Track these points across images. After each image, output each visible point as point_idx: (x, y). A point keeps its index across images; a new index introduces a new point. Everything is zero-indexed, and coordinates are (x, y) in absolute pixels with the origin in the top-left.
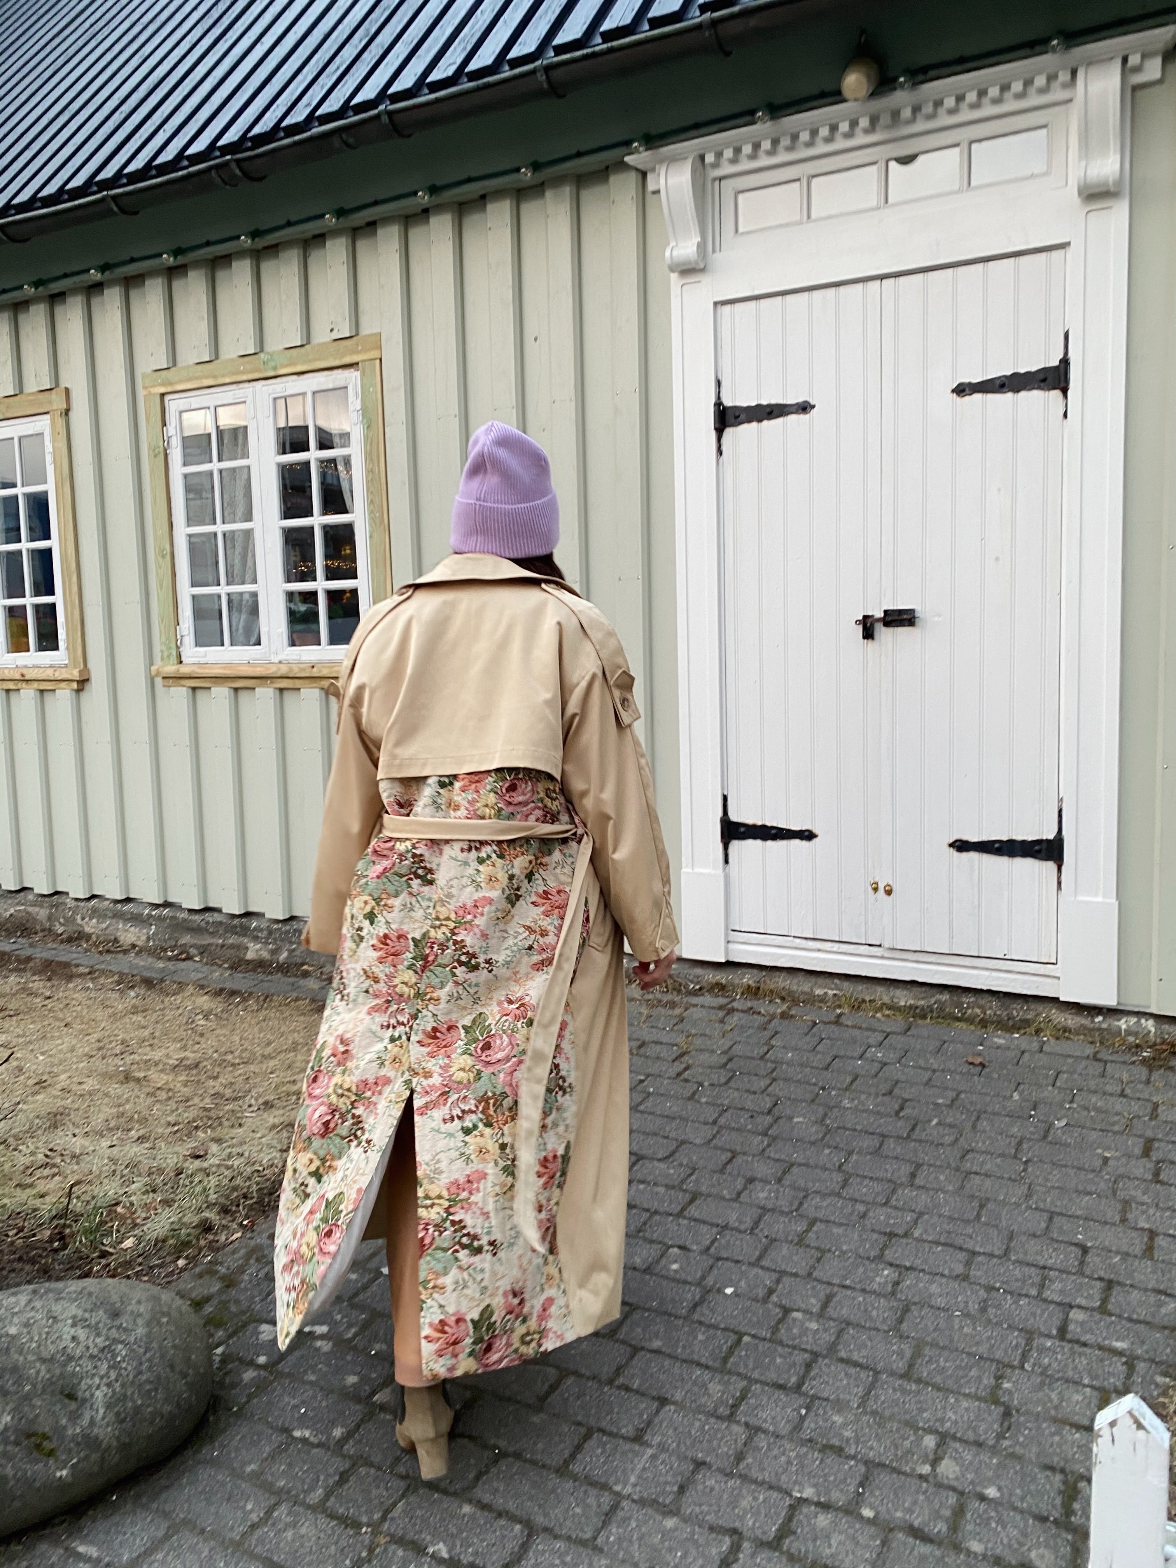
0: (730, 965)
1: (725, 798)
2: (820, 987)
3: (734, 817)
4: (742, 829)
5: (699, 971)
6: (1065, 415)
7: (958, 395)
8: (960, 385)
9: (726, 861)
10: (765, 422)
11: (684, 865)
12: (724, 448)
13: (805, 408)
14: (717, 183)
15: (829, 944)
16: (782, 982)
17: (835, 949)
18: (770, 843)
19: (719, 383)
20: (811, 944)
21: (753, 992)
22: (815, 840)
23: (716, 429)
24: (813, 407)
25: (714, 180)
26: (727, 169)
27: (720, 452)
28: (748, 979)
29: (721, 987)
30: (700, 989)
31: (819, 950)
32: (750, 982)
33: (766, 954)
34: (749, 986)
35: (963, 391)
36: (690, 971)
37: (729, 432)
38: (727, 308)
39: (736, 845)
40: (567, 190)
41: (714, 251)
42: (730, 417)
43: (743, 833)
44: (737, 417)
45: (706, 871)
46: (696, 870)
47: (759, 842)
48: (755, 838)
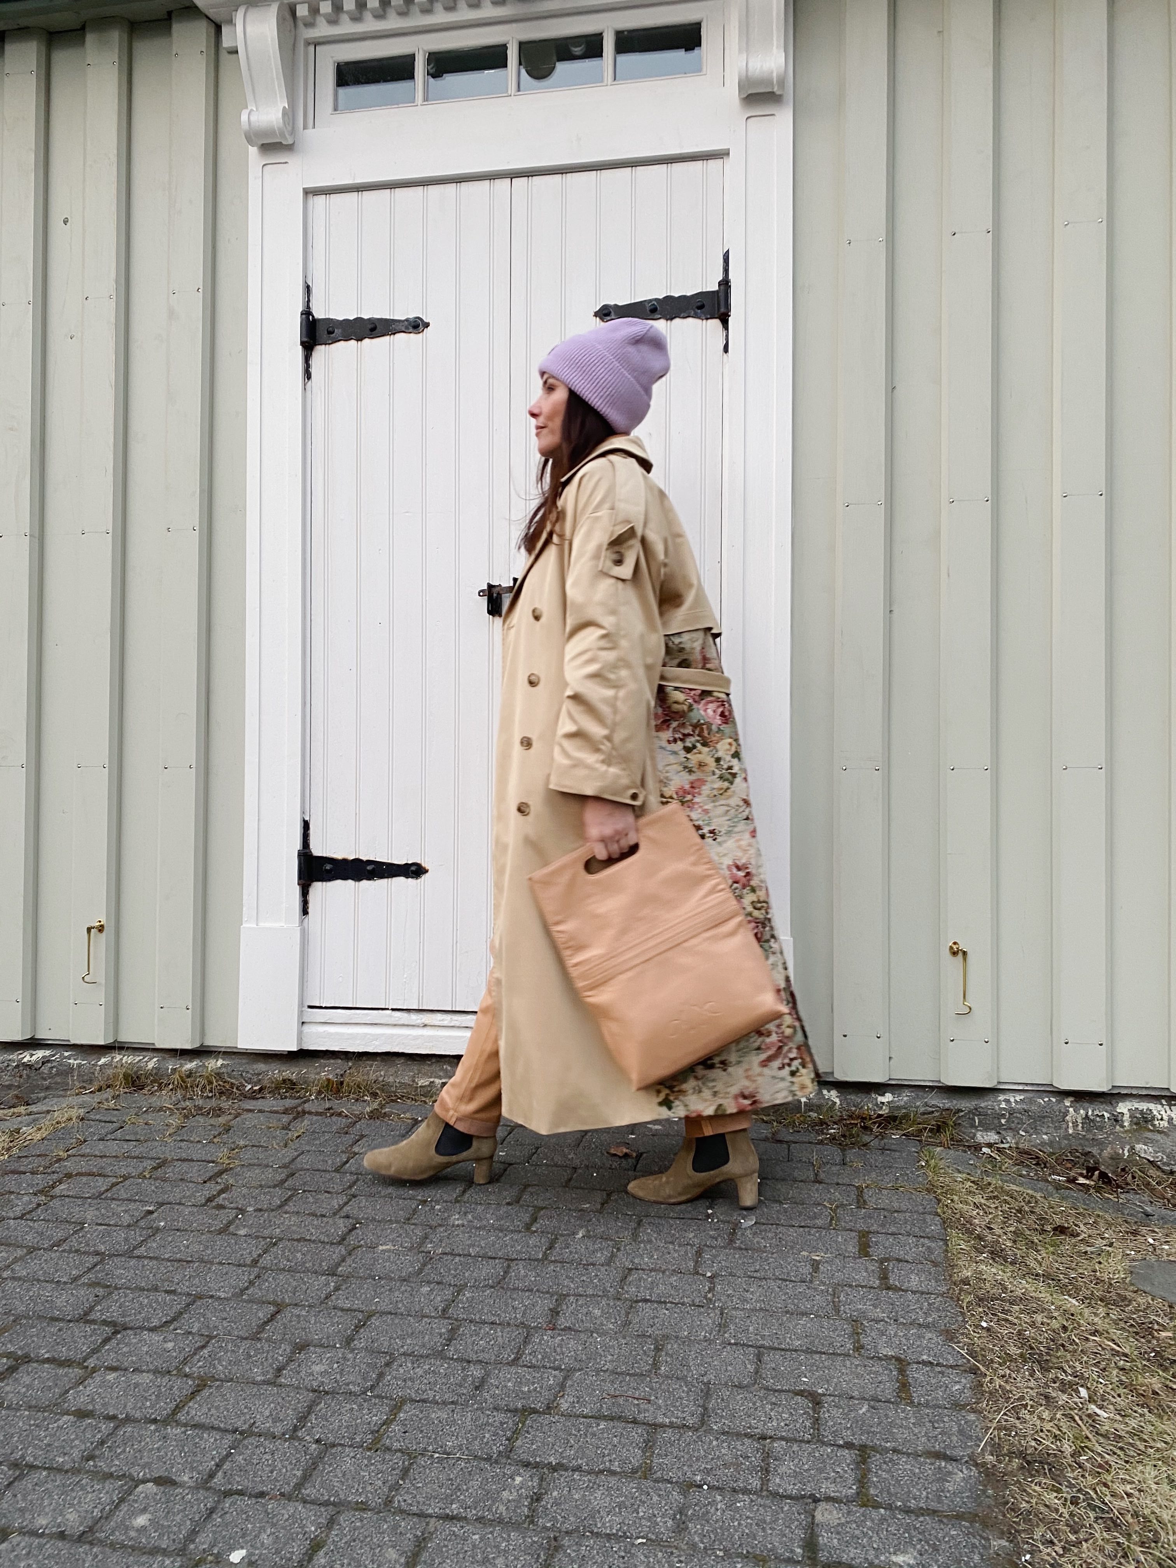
0: (303, 1055)
1: (306, 825)
2: (426, 1075)
3: (317, 850)
4: (328, 867)
5: (261, 1067)
6: (726, 349)
8: (605, 307)
9: (305, 911)
10: (367, 341)
11: (245, 919)
12: (313, 370)
13: (417, 326)
14: (312, 48)
16: (374, 1072)
18: (365, 883)
19: (308, 289)
20: (414, 1018)
21: (335, 1089)
22: (424, 877)
23: (302, 343)
24: (427, 325)
25: (308, 43)
26: (323, 30)
27: (308, 374)
28: (327, 1072)
29: (290, 1085)
30: (261, 1089)
31: (425, 1026)
32: (331, 1077)
33: (353, 1037)
34: (328, 1080)
36: (248, 1067)
37: (320, 352)
38: (321, 200)
39: (318, 889)
40: (115, 36)
41: (305, 128)
42: (321, 332)
43: (329, 871)
44: (330, 333)
45: (276, 925)
46: (261, 924)
47: (350, 882)
48: (345, 878)
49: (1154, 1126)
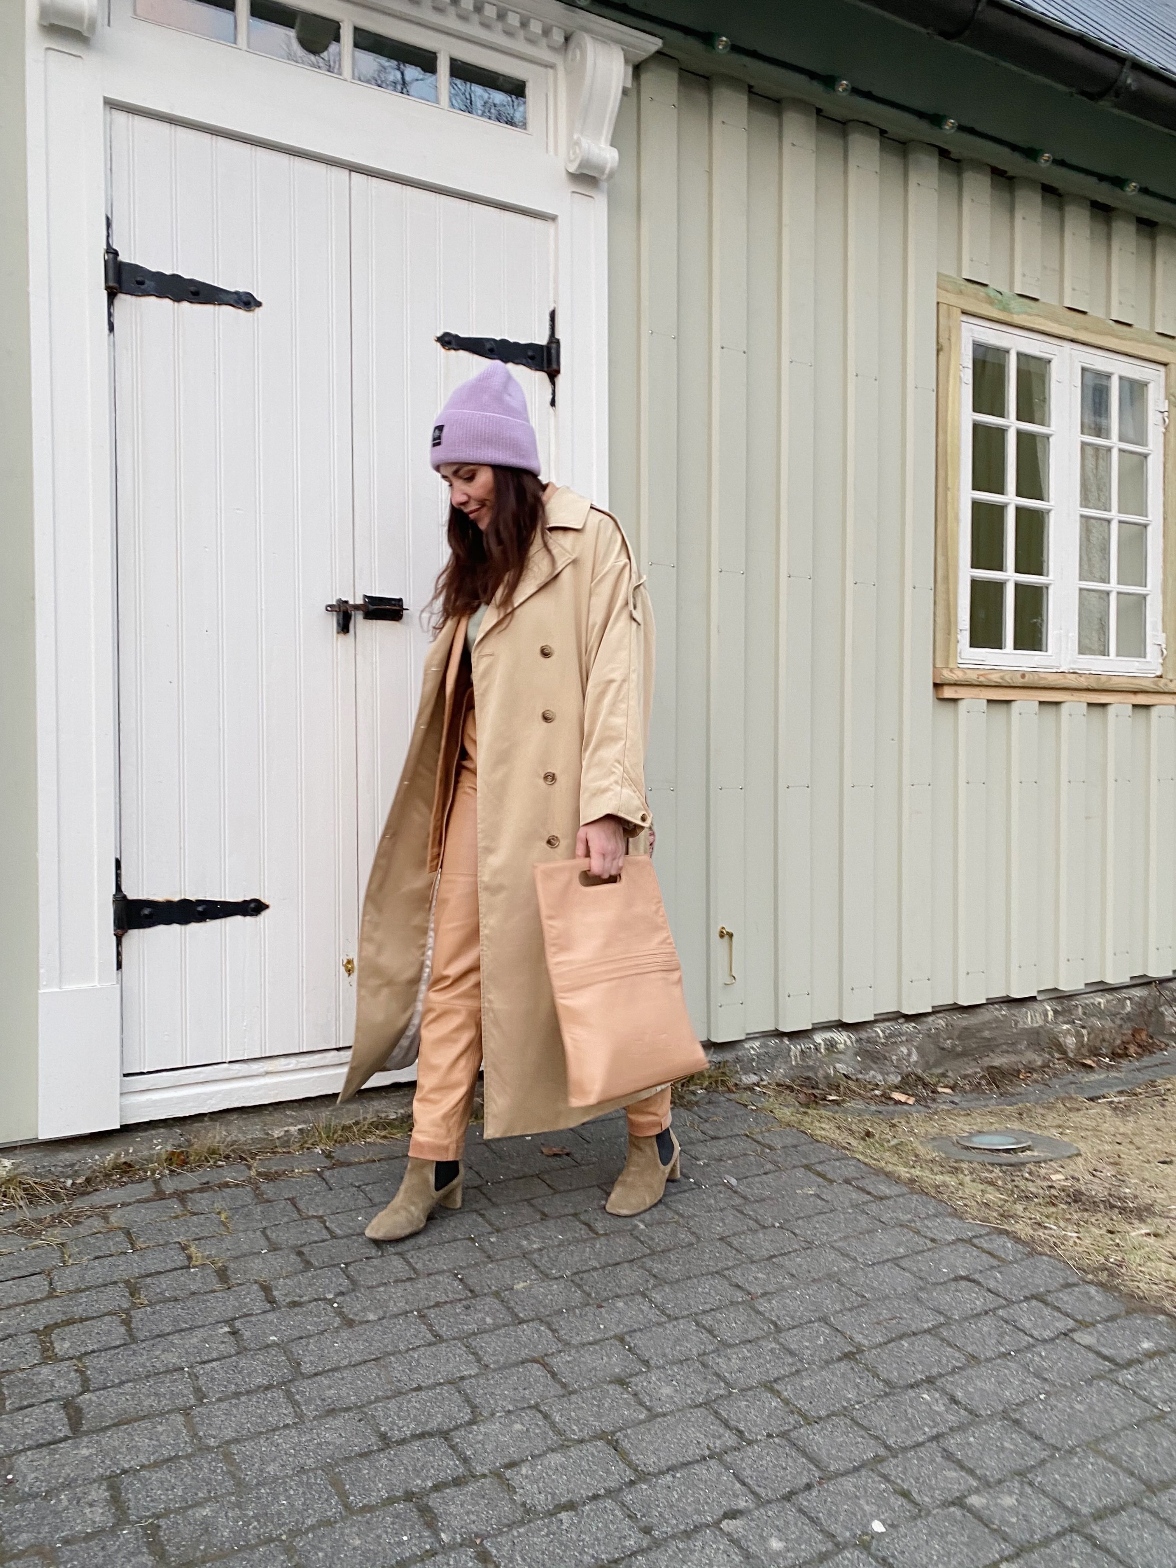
0: (121, 1132)
1: (119, 866)
2: (277, 1125)
3: (132, 893)
4: (147, 911)
6: (553, 403)
7: (443, 346)
8: (446, 334)
9: (120, 965)
10: (185, 305)
11: (42, 984)
12: (118, 321)
13: (246, 302)
15: (283, 1061)
16: (216, 1134)
17: (291, 1067)
18: (194, 927)
19: (110, 223)
20: (256, 1067)
21: (180, 1161)
22: (265, 914)
23: (107, 288)
24: (259, 304)
27: (111, 325)
28: (163, 1143)
31: (267, 1073)
32: (167, 1149)
34: (167, 1154)
35: (449, 343)
37: (127, 302)
38: (126, 117)
39: (135, 937)
41: (103, 22)
42: (129, 280)
43: (147, 916)
44: (141, 283)
45: (85, 986)
46: (67, 987)
47: (176, 927)
48: (169, 922)
49: (837, 1048)
